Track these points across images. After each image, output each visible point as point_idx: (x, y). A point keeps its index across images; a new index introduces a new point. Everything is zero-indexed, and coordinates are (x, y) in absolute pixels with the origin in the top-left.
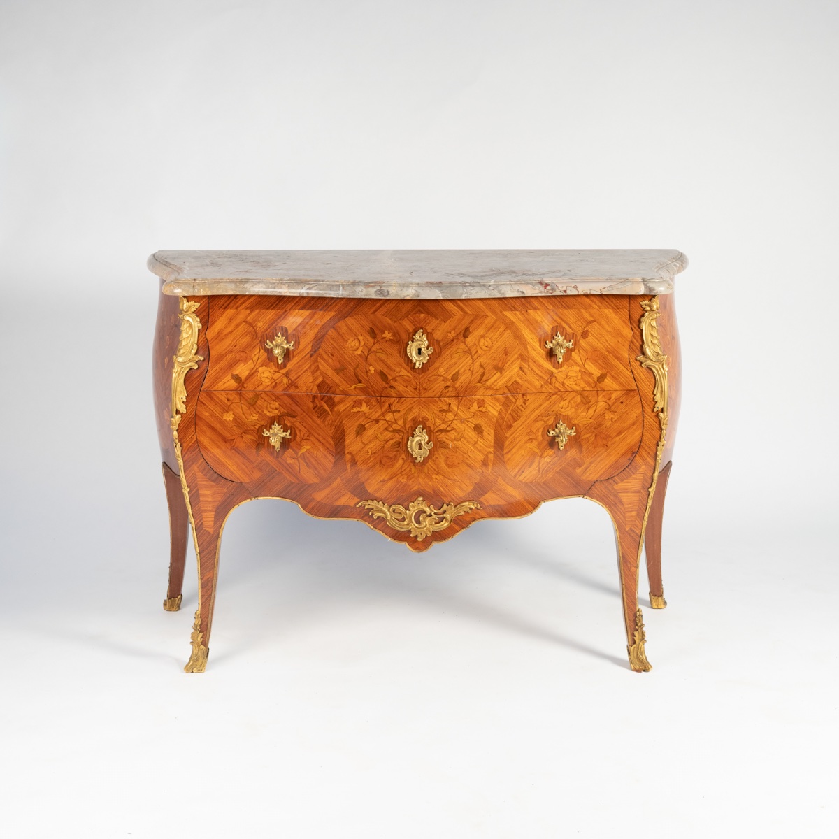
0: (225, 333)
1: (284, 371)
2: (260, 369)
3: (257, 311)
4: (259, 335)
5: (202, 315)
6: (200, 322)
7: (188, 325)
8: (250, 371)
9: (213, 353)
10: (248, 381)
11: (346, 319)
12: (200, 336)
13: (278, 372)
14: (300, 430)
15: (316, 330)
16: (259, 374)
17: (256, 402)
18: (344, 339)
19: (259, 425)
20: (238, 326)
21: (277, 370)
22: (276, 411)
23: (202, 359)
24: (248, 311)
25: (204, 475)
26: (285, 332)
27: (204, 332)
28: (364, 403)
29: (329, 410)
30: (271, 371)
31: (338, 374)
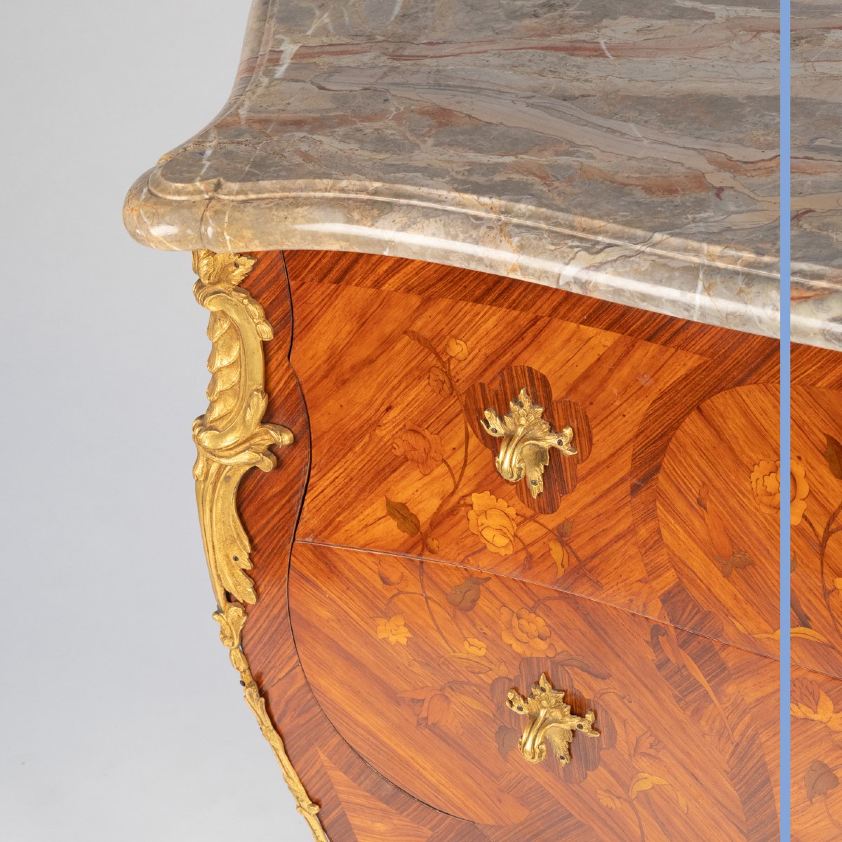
0: (348, 362)
1: (552, 521)
2: (475, 498)
3: (444, 303)
4: (462, 387)
5: (268, 297)
6: (267, 316)
7: (226, 326)
8: (445, 500)
9: (320, 421)
10: (441, 530)
11: (742, 390)
12: (273, 364)
13: (532, 518)
14: (624, 722)
15: (643, 406)
16: (472, 514)
17: (474, 601)
18: (738, 461)
19: (493, 675)
20: (387, 343)
21: (529, 512)
22: (542, 645)
23: (286, 438)
24: (415, 300)
25: (354, 780)
26: (541, 390)
27: (282, 353)
28: (823, 696)
29: (707, 687)
30: (512, 511)
31: (726, 576)
